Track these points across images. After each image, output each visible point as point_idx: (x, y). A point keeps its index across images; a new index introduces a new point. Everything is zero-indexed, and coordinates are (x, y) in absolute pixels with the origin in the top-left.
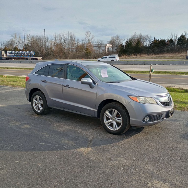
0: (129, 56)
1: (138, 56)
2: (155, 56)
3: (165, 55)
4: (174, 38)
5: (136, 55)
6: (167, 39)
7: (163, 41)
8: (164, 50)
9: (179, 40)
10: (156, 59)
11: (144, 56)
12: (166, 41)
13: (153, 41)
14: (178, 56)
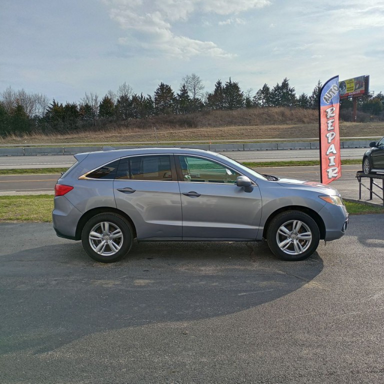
0: (4, 138)
1: (26, 137)
2: (62, 138)
3: (82, 135)
4: (91, 103)
5: (21, 136)
6: (79, 103)
7: (71, 109)
8: (77, 125)
9: (101, 106)
10: (65, 142)
11: (38, 137)
12: (79, 107)
13: (51, 106)
14: (107, 137)
